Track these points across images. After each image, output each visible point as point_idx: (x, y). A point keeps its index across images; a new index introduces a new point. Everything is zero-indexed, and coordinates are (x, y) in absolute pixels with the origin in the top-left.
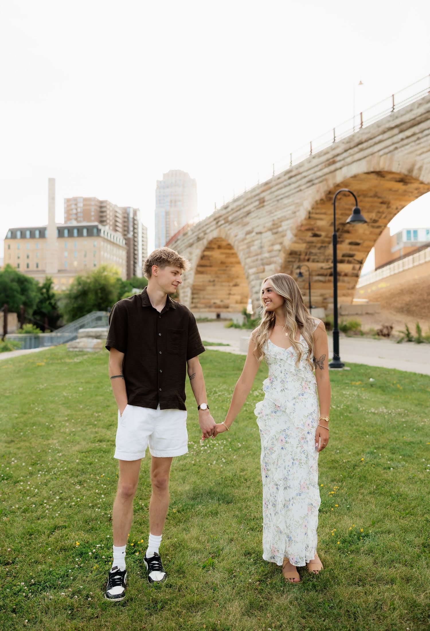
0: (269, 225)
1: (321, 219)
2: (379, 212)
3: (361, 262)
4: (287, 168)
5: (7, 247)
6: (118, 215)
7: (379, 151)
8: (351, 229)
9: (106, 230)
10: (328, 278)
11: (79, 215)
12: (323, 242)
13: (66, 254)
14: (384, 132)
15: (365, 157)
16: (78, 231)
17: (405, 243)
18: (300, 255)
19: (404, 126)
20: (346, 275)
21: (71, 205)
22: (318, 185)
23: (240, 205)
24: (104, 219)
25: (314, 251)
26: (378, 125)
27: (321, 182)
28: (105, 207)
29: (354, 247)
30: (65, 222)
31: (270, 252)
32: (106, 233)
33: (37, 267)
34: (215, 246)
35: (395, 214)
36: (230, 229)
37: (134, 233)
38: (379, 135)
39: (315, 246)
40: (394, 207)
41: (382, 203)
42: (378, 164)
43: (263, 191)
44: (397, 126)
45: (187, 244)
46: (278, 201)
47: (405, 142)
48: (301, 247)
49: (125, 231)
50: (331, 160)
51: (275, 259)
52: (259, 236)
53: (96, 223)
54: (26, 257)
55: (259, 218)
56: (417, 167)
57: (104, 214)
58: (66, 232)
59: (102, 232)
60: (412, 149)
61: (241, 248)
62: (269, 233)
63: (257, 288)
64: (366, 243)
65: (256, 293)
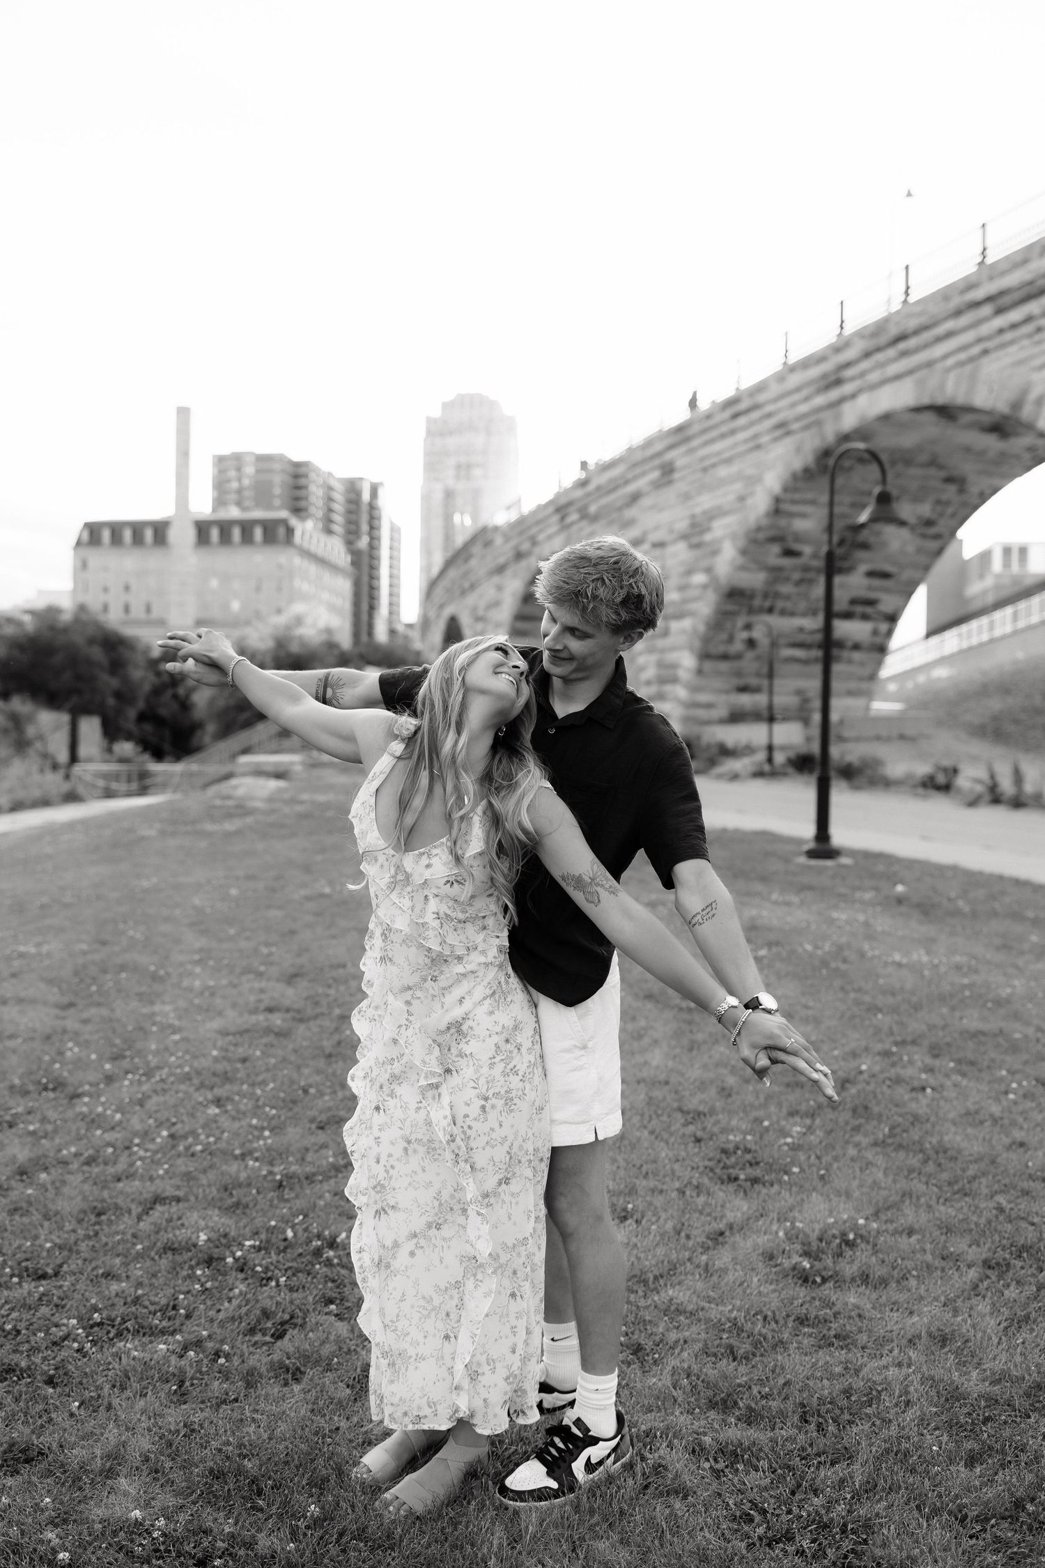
0: (682, 525)
1: (803, 516)
2: (938, 502)
3: (893, 619)
4: (727, 393)
5: (80, 565)
6: (334, 495)
7: (945, 357)
8: (872, 540)
9: (306, 530)
10: (814, 653)
11: (247, 493)
12: (806, 569)
13: (214, 583)
14: (958, 313)
15: (910, 372)
16: (243, 529)
17: (998, 576)
18: (752, 597)
19: (1006, 300)
20: (856, 647)
21: (226, 470)
22: (798, 437)
24: (303, 504)
25: (785, 589)
26: (944, 294)
27: (806, 428)
28: (306, 476)
29: (877, 582)
30: (214, 510)
31: (682, 588)
32: (307, 537)
33: (148, 609)
35: (976, 508)
37: (372, 538)
38: (946, 319)
39: (787, 579)
40: (974, 490)
41: (949, 480)
42: (942, 387)
43: (672, 447)
44: (989, 299)
45: (492, 566)
46: (705, 470)
47: (1008, 336)
48: (755, 580)
49: (352, 534)
50: (833, 378)
51: (693, 606)
53: (284, 514)
54: (122, 588)
55: (662, 510)
56: (1033, 396)
57: (302, 493)
58: (215, 533)
59: (298, 533)
60: (1023, 354)
62: (682, 546)
63: (650, 673)
64: (907, 575)
65: (648, 683)
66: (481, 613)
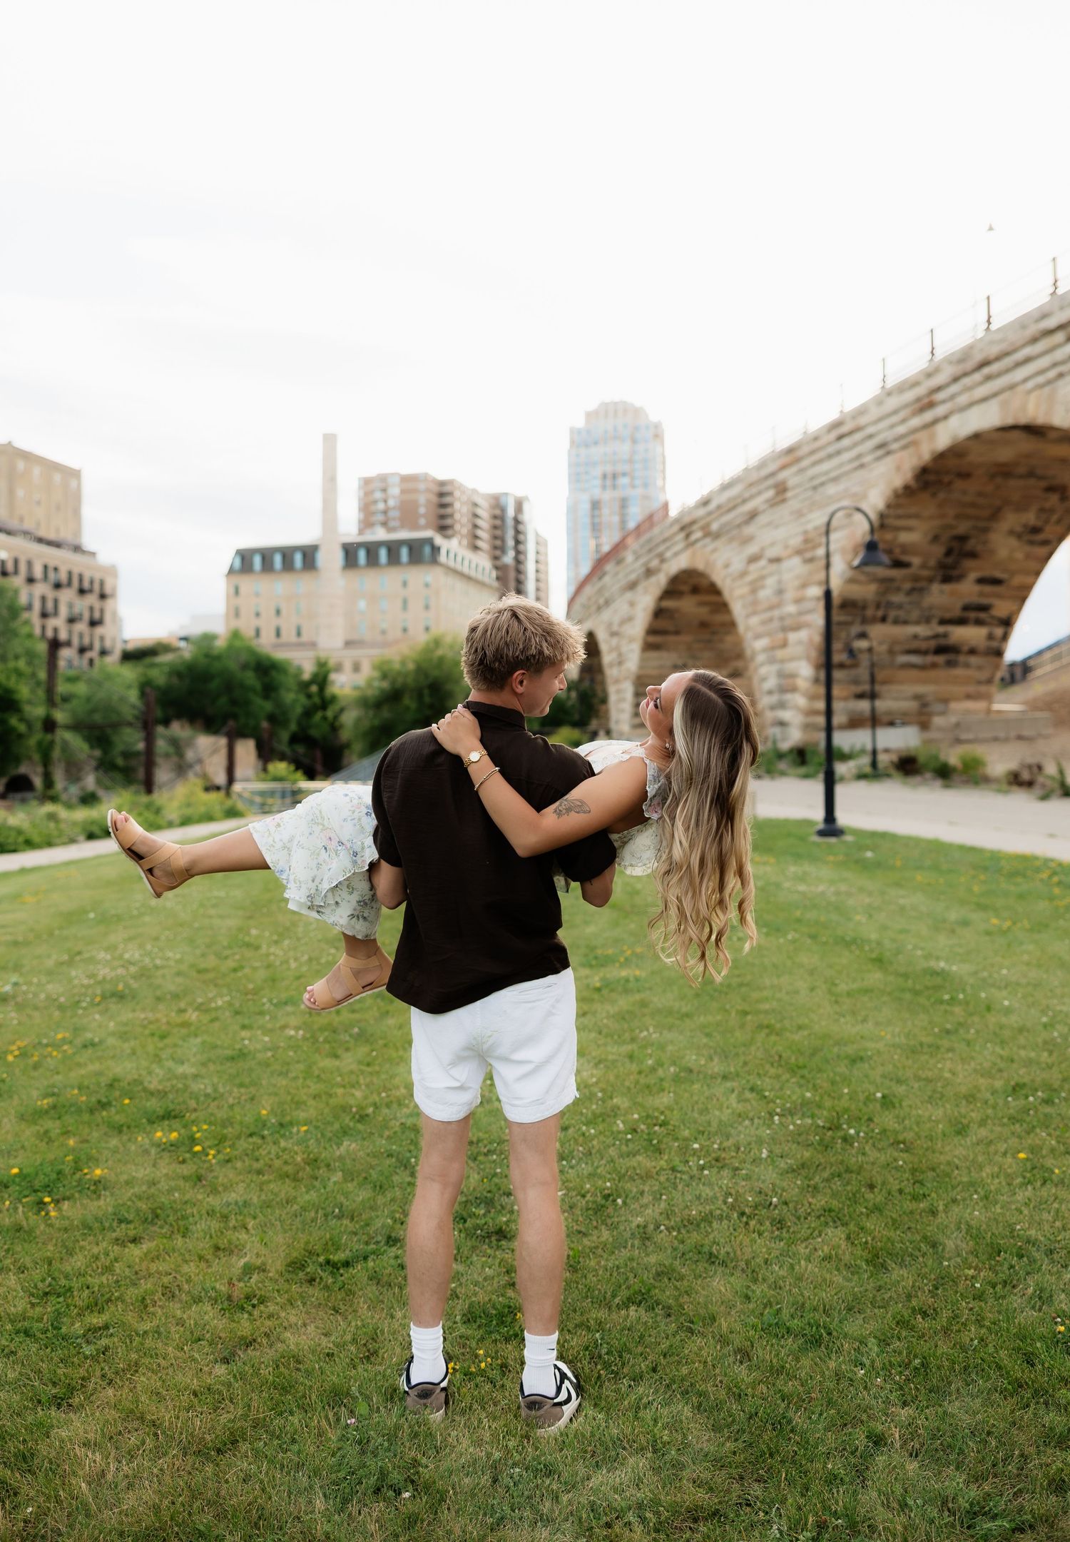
0: (796, 541)
1: (909, 529)
2: (1042, 510)
3: (1008, 623)
4: (833, 416)
5: (232, 590)
6: (479, 512)
7: (1025, 380)
8: (979, 548)
9: (452, 548)
10: (930, 659)
11: (392, 514)
12: (916, 579)
13: (362, 604)
14: (1034, 340)
15: (995, 395)
16: (389, 551)
18: (864, 608)
20: (972, 651)
21: (372, 492)
22: (898, 455)
23: (735, 498)
24: (448, 522)
25: (897, 598)
26: (1021, 323)
27: (905, 447)
28: (450, 494)
29: (988, 589)
30: (361, 532)
31: (798, 601)
32: (451, 555)
33: (299, 634)
34: (685, 588)
36: (715, 550)
37: (518, 552)
38: (1024, 346)
39: (898, 589)
41: (1050, 489)
42: (1024, 408)
43: (783, 467)
44: (1061, 327)
45: (624, 582)
46: (815, 488)
48: (867, 591)
49: (498, 549)
50: (926, 401)
51: (808, 618)
52: (774, 567)
53: (428, 533)
54: (273, 612)
55: (777, 527)
57: (448, 511)
58: (362, 555)
59: (443, 552)
61: (738, 592)
62: (796, 561)
63: (771, 683)
64: (1018, 580)
65: (770, 692)
66: (615, 628)
